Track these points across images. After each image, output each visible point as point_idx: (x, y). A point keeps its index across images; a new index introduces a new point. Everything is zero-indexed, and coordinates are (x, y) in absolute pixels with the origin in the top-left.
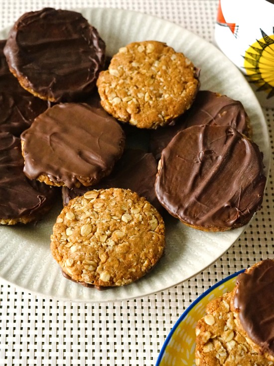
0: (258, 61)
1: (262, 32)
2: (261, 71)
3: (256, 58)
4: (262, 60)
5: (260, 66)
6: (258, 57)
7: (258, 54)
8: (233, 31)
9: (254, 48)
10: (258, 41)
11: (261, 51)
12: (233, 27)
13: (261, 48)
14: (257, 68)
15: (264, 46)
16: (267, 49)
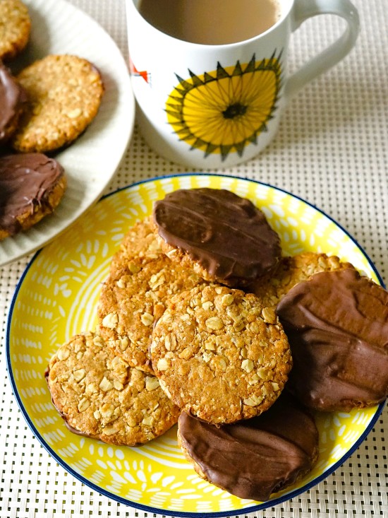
0: (181, 113)
1: (178, 77)
2: (188, 124)
3: (178, 109)
4: (185, 110)
5: (186, 118)
6: (180, 108)
7: (179, 104)
8: (146, 79)
9: (173, 97)
10: (176, 89)
11: (181, 100)
12: (144, 75)
13: (181, 96)
14: (183, 122)
15: (184, 93)
16: (188, 96)
